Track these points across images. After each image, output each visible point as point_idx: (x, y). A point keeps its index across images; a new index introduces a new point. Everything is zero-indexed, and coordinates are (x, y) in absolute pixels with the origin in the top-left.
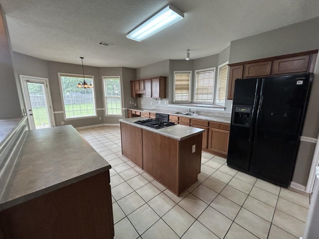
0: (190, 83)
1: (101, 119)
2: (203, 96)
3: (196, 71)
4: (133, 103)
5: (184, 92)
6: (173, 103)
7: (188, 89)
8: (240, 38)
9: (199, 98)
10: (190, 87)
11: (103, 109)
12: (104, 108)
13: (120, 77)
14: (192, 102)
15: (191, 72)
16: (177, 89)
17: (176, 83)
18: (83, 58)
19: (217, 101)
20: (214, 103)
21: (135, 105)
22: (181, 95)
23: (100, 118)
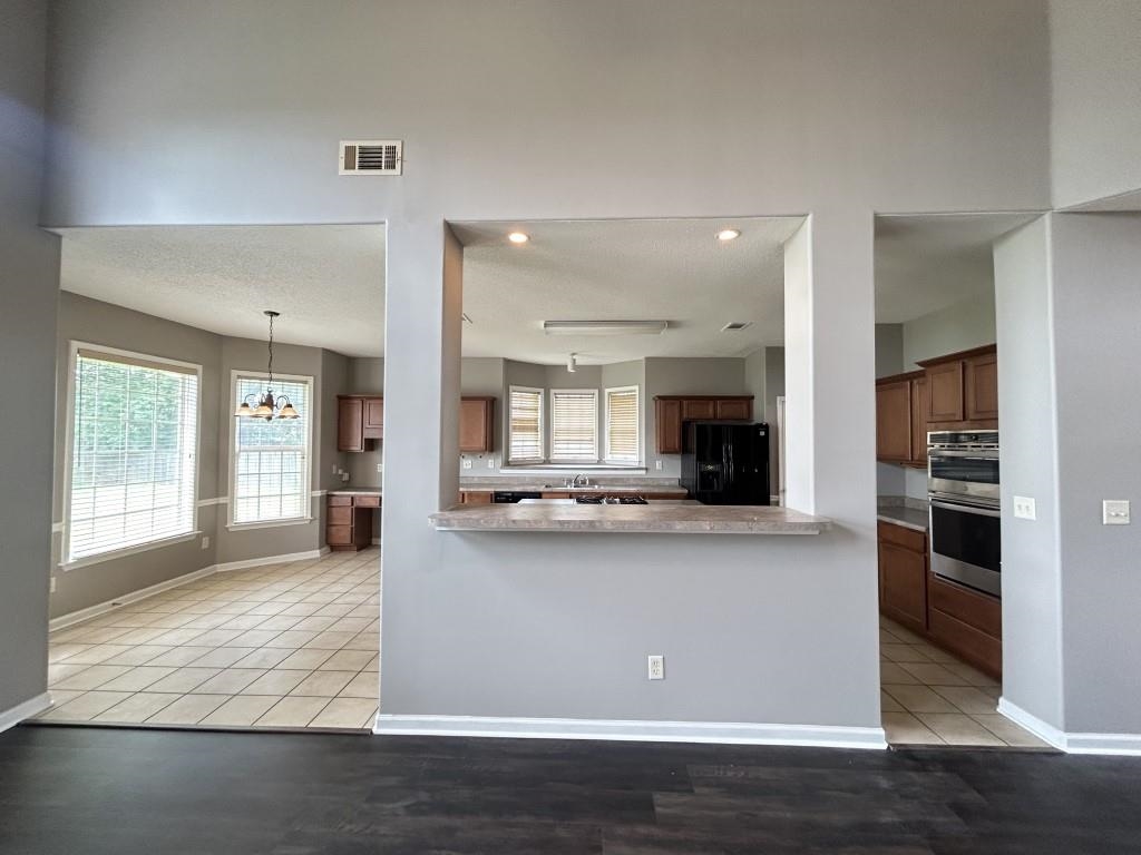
0: (540, 415)
1: (210, 545)
2: (571, 446)
3: (553, 391)
4: (340, 472)
5: (529, 435)
6: (508, 464)
7: (536, 429)
8: (668, 356)
9: (560, 451)
10: (540, 424)
11: (222, 500)
12: (226, 495)
13: (311, 380)
14: (547, 461)
15: (542, 390)
16: (514, 428)
17: (515, 414)
18: (278, 314)
19: (608, 457)
20: (599, 462)
21: (346, 477)
22: (521, 444)
23: (205, 543)
